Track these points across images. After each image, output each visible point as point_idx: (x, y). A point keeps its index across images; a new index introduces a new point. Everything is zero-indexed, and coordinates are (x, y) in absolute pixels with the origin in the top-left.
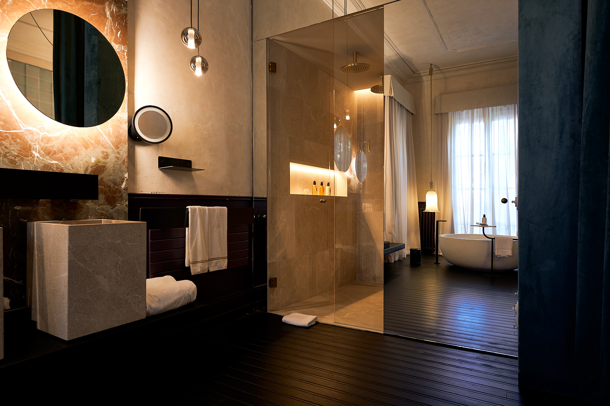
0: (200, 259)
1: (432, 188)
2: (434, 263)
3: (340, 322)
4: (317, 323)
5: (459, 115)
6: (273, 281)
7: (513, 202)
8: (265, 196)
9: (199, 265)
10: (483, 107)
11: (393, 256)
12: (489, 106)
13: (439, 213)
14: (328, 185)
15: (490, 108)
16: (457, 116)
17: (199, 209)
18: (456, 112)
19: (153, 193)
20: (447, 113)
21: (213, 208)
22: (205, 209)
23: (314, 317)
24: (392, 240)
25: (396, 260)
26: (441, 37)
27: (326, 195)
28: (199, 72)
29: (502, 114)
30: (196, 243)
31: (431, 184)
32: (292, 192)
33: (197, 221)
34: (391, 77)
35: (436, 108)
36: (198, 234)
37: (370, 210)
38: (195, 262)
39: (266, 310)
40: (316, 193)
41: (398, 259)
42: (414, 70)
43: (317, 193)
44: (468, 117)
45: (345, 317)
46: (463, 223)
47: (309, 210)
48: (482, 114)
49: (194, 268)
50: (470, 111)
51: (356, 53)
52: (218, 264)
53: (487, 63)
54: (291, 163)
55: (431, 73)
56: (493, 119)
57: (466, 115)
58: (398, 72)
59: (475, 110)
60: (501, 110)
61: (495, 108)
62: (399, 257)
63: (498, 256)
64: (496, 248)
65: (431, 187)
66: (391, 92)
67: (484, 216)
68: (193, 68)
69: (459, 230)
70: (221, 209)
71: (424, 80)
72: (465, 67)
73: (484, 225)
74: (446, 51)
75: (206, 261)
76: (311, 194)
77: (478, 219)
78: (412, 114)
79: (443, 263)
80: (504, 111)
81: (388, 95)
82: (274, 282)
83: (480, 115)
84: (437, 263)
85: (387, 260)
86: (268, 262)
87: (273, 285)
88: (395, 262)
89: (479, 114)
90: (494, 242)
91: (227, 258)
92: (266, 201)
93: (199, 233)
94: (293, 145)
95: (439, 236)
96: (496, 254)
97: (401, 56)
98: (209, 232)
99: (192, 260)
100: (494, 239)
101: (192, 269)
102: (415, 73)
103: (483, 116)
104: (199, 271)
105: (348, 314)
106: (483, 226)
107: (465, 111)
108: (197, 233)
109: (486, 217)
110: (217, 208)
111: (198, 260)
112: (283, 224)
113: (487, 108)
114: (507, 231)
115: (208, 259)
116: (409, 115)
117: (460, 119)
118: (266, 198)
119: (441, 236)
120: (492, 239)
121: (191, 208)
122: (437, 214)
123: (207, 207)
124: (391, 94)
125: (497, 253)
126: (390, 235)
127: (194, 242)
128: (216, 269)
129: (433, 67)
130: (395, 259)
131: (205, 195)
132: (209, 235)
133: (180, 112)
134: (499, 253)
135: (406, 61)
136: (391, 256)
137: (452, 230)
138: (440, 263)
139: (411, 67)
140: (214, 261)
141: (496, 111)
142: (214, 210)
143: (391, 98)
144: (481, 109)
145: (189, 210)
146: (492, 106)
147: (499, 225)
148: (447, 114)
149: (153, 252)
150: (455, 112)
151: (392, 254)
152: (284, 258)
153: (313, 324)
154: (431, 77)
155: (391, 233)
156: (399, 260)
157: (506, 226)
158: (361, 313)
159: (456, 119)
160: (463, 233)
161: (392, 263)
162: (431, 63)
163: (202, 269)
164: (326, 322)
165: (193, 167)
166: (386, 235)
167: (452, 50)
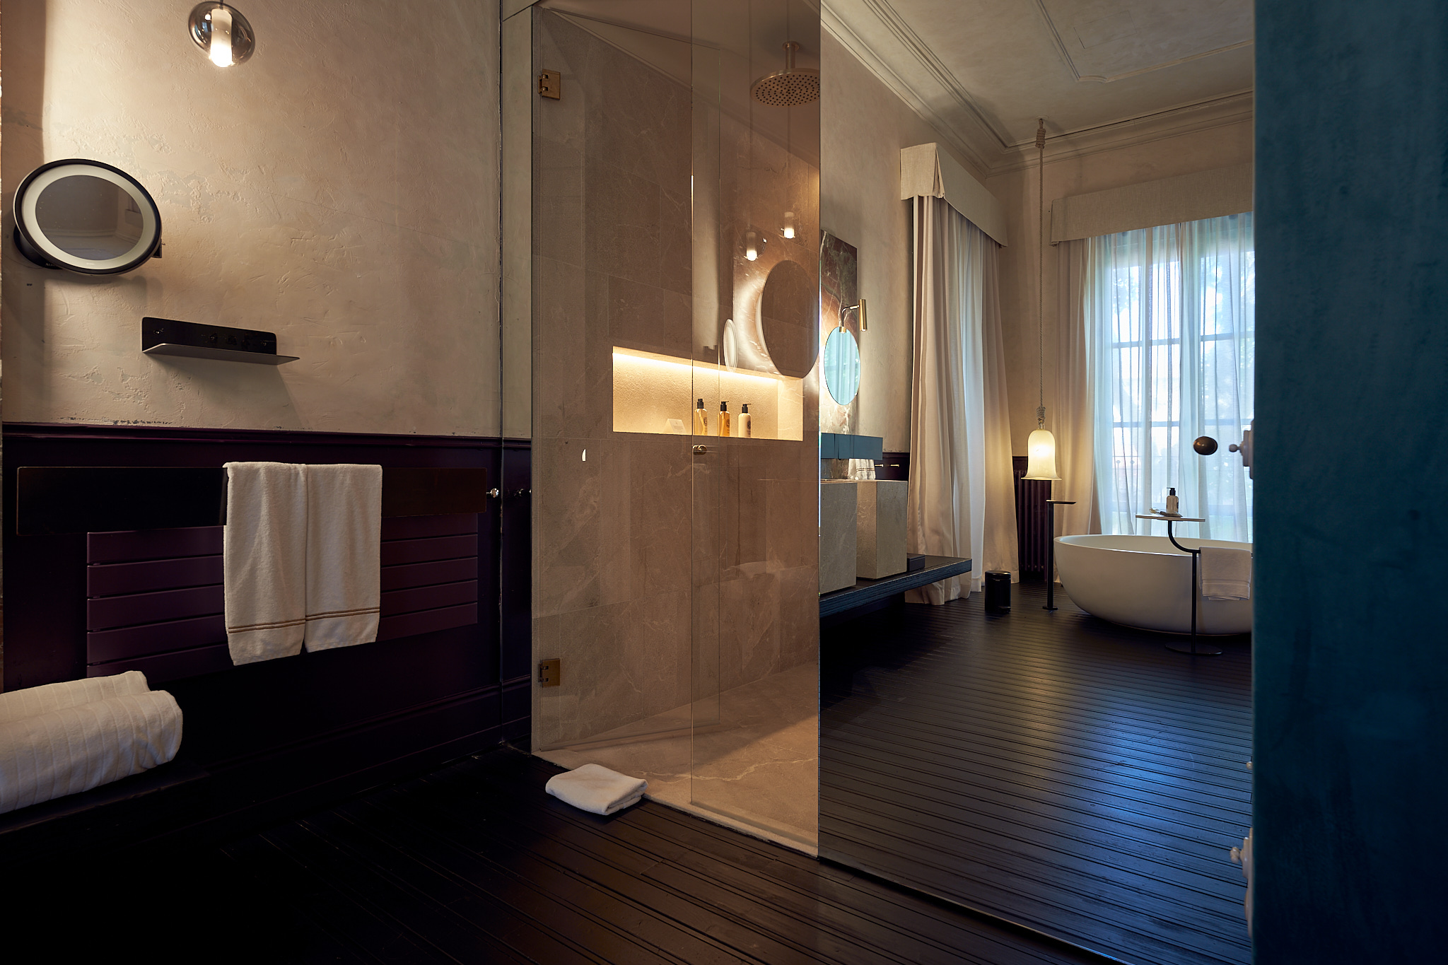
0: (263, 617)
1: (1043, 423)
2: (1044, 608)
3: (707, 803)
4: (645, 800)
5: (1115, 245)
6: (547, 668)
7: (1233, 449)
8: (527, 436)
9: (260, 634)
10: (1177, 221)
11: (941, 589)
12: (1191, 218)
13: (1061, 484)
14: (745, 410)
15: (1196, 224)
16: (1110, 246)
17: (269, 470)
18: (1105, 237)
19: (119, 424)
20: (1083, 239)
21: (328, 468)
22: (293, 471)
23: (639, 781)
24: (942, 548)
25: (952, 598)
26: (1059, 39)
27: (739, 437)
28: (221, 53)
29: (1225, 236)
30: (253, 571)
31: (1041, 412)
32: (621, 425)
33: (260, 506)
34: (937, 148)
35: (1053, 230)
36: (260, 543)
37: (868, 475)
38: (245, 628)
39: (528, 747)
40: (704, 430)
41: (959, 595)
42: (1001, 136)
43: (706, 431)
44: (1138, 247)
45: (739, 778)
46: (1123, 506)
47: (679, 474)
48: (1173, 239)
49: (241, 645)
50: (1143, 234)
51: (793, 45)
52: (340, 630)
53: (1187, 111)
54: (615, 349)
55: (1040, 144)
56: (1202, 252)
57: (1132, 243)
58: (964, 143)
59: (1157, 231)
60: (1224, 227)
61: (1206, 222)
62: (959, 590)
63: (1210, 599)
64: (1203, 578)
65: (1040, 419)
66: (937, 186)
67: (1172, 492)
68: (199, 41)
69: (1115, 526)
70: (359, 470)
71: (1028, 163)
72: (1131, 124)
73: (1171, 516)
74: (1076, 81)
75: (287, 624)
76: (686, 431)
77: (1160, 501)
78: (1000, 245)
79: (1066, 609)
80: (1230, 231)
81: (931, 194)
82: (552, 672)
83: (1168, 241)
84: (1050, 607)
85: (925, 598)
86: (536, 614)
87: (547, 680)
88: (948, 602)
89: (1165, 240)
90: (1198, 560)
91: (380, 611)
92: (529, 449)
93: (265, 540)
94: (622, 300)
95: (1055, 539)
96: (1204, 593)
97: (967, 97)
98: (310, 538)
99: (234, 621)
100: (1199, 552)
101: (232, 649)
102: (1006, 146)
103: (1178, 244)
104: (258, 652)
105: (752, 769)
106: (1170, 518)
107: (1130, 232)
108: (256, 541)
109: (1177, 495)
110: (342, 468)
111: (258, 622)
112: (588, 511)
113: (1187, 223)
114: (1238, 529)
115: (304, 617)
116: (992, 246)
117: (1120, 252)
118: (529, 442)
119: (1061, 540)
120: (1194, 552)
121: (234, 469)
122: (1055, 485)
123: (301, 467)
124: (939, 192)
125: (1205, 588)
126: (936, 538)
127: (247, 568)
128: (333, 643)
129: (1045, 126)
130: (947, 594)
131: (327, 431)
132: (309, 545)
133: (232, 194)
134: (1213, 591)
135: (979, 111)
136: (937, 589)
137: (1095, 526)
138: (1056, 609)
139: (995, 130)
140: (326, 623)
141: (1211, 232)
142: (334, 472)
143: (938, 202)
144: (1173, 226)
145: (230, 474)
146: (1201, 216)
147: (1217, 513)
148: (1083, 241)
149: (101, 597)
150: (1102, 237)
151: (940, 584)
152: (591, 605)
153: (625, 805)
154: (1041, 154)
155: (936, 532)
156: (961, 599)
157: (1235, 517)
158: (792, 765)
159: (1105, 254)
160: (1125, 533)
161: (939, 606)
162: (1041, 117)
163: (269, 648)
164: (668, 801)
165: (280, 351)
166: (924, 535)
167: (1090, 76)
